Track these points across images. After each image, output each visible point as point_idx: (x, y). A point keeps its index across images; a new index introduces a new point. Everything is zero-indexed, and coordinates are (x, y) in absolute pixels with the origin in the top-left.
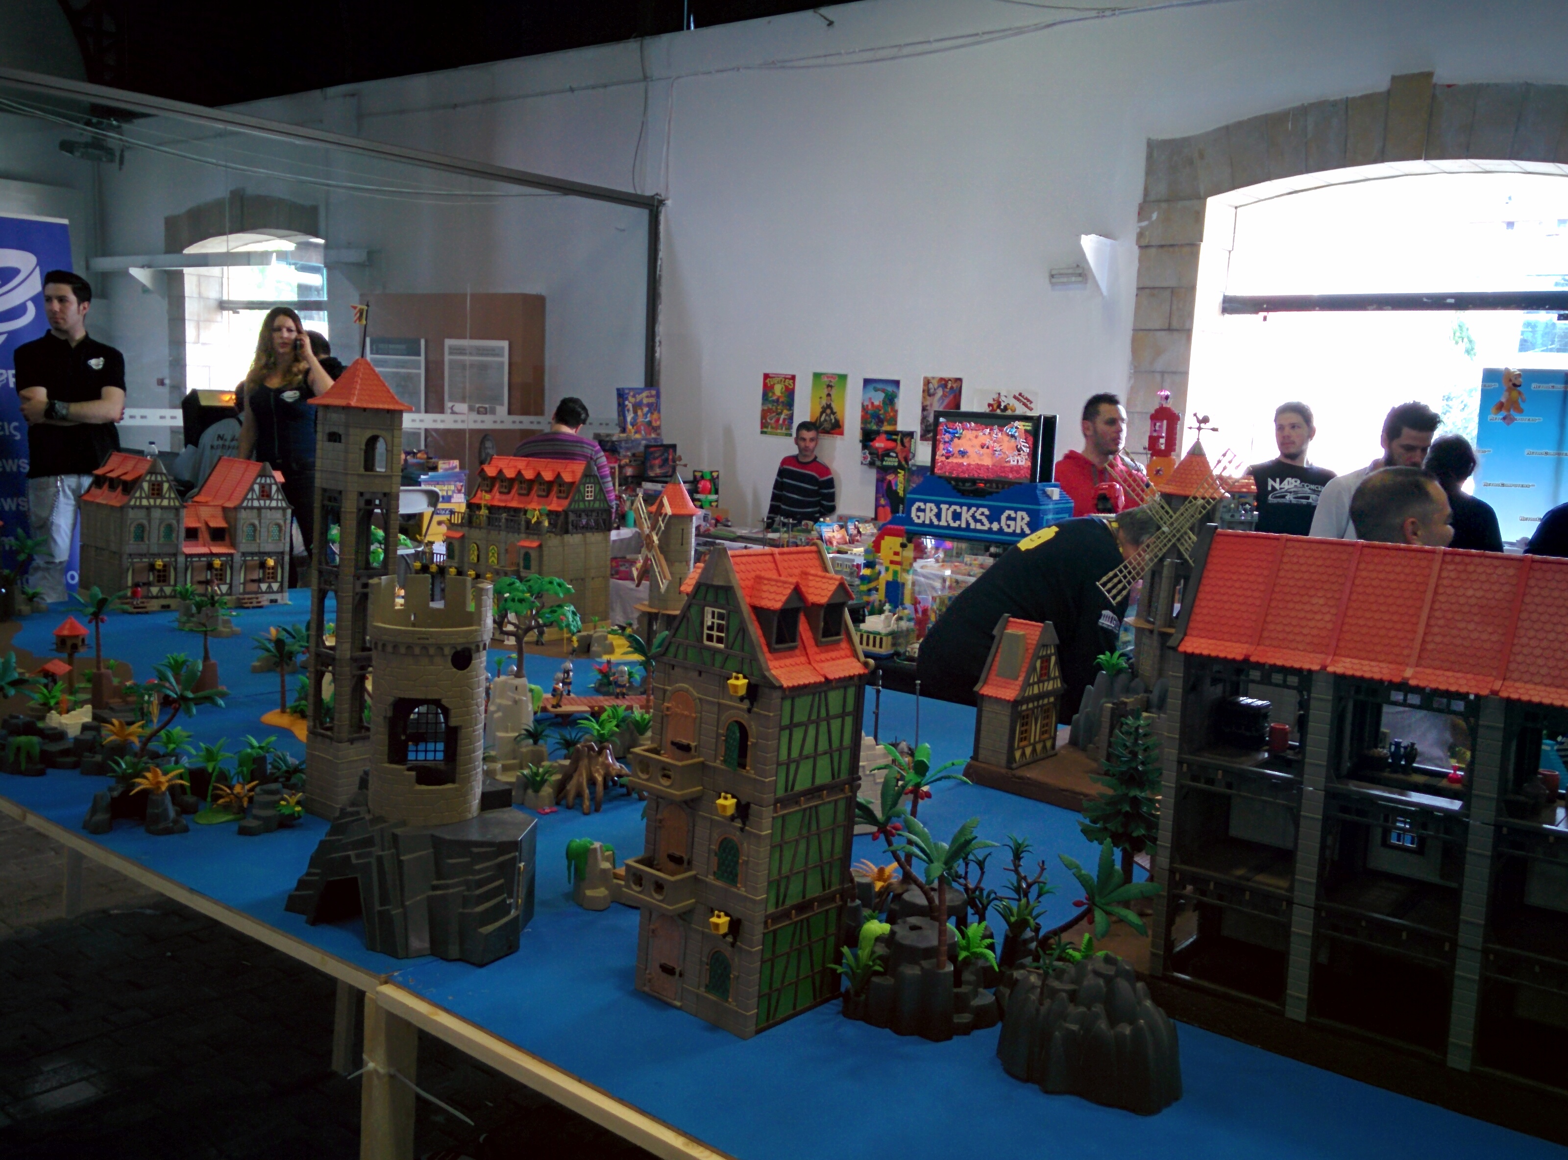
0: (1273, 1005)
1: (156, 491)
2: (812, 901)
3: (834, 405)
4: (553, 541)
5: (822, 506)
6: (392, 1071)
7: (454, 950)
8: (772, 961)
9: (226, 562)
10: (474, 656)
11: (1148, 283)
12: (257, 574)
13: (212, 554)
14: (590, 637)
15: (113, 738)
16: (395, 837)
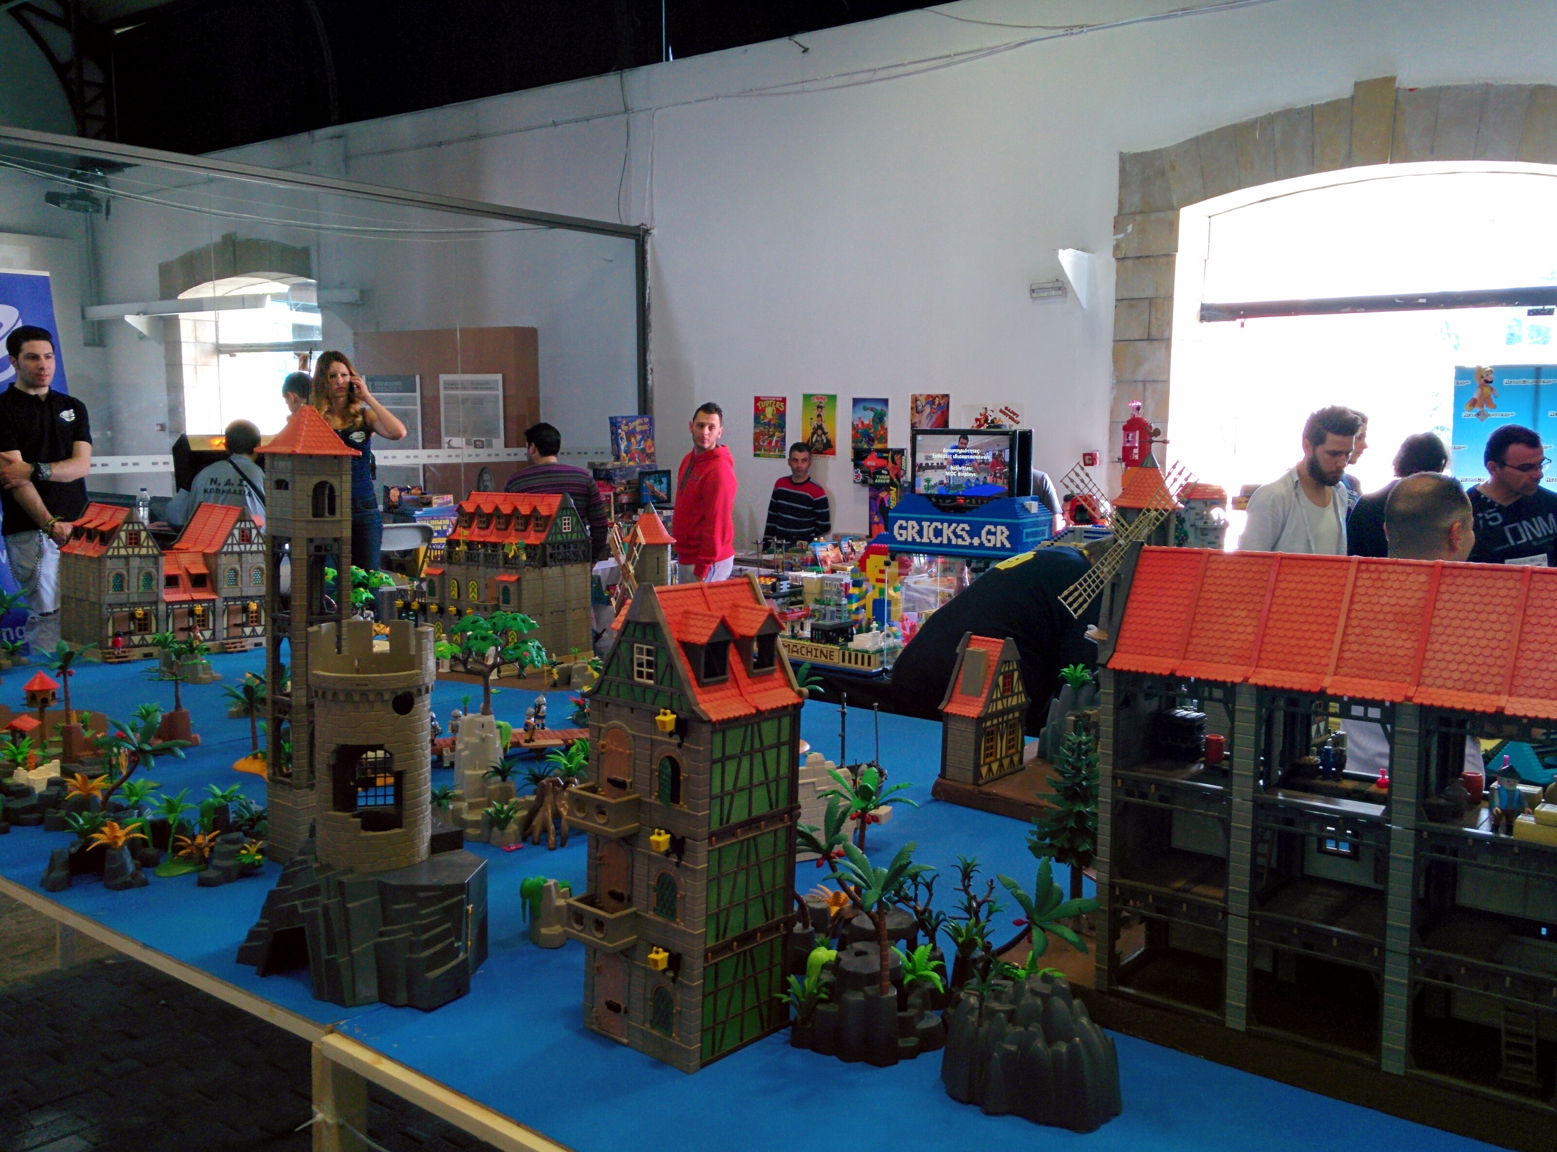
0: (1214, 1015)
1: (134, 540)
2: (755, 932)
3: (824, 426)
4: (531, 575)
5: (817, 525)
6: (341, 1121)
7: (402, 996)
8: (715, 994)
9: (208, 608)
10: (416, 700)
11: (1126, 295)
12: (241, 618)
13: (193, 601)
14: (570, 668)
15: (76, 792)
16: (341, 884)
